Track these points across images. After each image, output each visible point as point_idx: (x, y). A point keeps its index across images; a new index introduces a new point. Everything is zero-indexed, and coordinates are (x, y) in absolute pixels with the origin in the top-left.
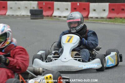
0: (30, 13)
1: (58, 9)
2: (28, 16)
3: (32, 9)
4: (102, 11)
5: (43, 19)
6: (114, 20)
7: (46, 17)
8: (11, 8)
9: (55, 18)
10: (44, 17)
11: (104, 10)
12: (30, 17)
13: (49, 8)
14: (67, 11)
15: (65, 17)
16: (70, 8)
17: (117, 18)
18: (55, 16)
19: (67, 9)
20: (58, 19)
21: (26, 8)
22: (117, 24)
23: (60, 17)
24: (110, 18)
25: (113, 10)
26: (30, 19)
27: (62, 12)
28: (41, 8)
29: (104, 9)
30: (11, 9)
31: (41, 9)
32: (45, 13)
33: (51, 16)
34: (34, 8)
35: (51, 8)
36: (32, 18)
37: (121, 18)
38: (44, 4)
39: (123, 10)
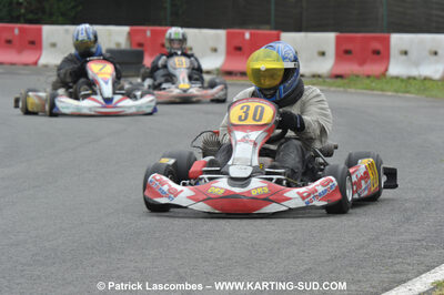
1: (190, 49)
3: (113, 46)
4: (316, 54)
8: (54, 45)
11: (323, 54)
14: (214, 54)
16: (222, 47)
17: (357, 76)
19: (215, 50)
24: (338, 76)
25: (347, 52)
28: (140, 45)
29: (322, 50)
30: (53, 49)
31: (140, 49)
34: (118, 44)
37: (368, 76)
38: (149, 34)
39: (376, 52)
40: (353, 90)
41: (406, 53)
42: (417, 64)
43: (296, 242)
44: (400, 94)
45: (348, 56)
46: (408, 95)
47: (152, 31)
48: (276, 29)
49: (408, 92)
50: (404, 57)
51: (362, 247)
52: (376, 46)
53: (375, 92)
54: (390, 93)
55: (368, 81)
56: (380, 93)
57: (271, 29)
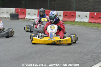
0: (10, 16)
1: (29, 14)
2: (8, 18)
3: (11, 13)
5: (18, 20)
6: (66, 22)
7: (21, 19)
9: (27, 20)
10: (19, 19)
11: (60, 16)
12: (10, 18)
13: (23, 13)
14: (35, 15)
15: (33, 19)
16: (37, 14)
17: (68, 21)
18: (27, 19)
19: (35, 14)
20: (28, 21)
21: (7, 12)
22: (67, 25)
23: (30, 19)
24: (64, 21)
25: (66, 15)
26: (10, 20)
27: (32, 16)
28: (18, 13)
32: (20, 17)
33: (24, 18)
34: (12, 12)
35: (24, 13)
36: (11, 19)
37: (71, 21)
38: (20, 10)
39: (73, 16)
40: (67, 24)
41: (79, 16)
42: (82, 19)
43: (60, 59)
44: (79, 26)
45: (66, 16)
46: (81, 26)
47: (20, 9)
48: (49, 10)
49: (80, 25)
50: (79, 17)
51: (75, 61)
52: (73, 14)
53: (73, 25)
54: (76, 25)
55: (71, 22)
56: (74, 25)
57: (48, 10)
